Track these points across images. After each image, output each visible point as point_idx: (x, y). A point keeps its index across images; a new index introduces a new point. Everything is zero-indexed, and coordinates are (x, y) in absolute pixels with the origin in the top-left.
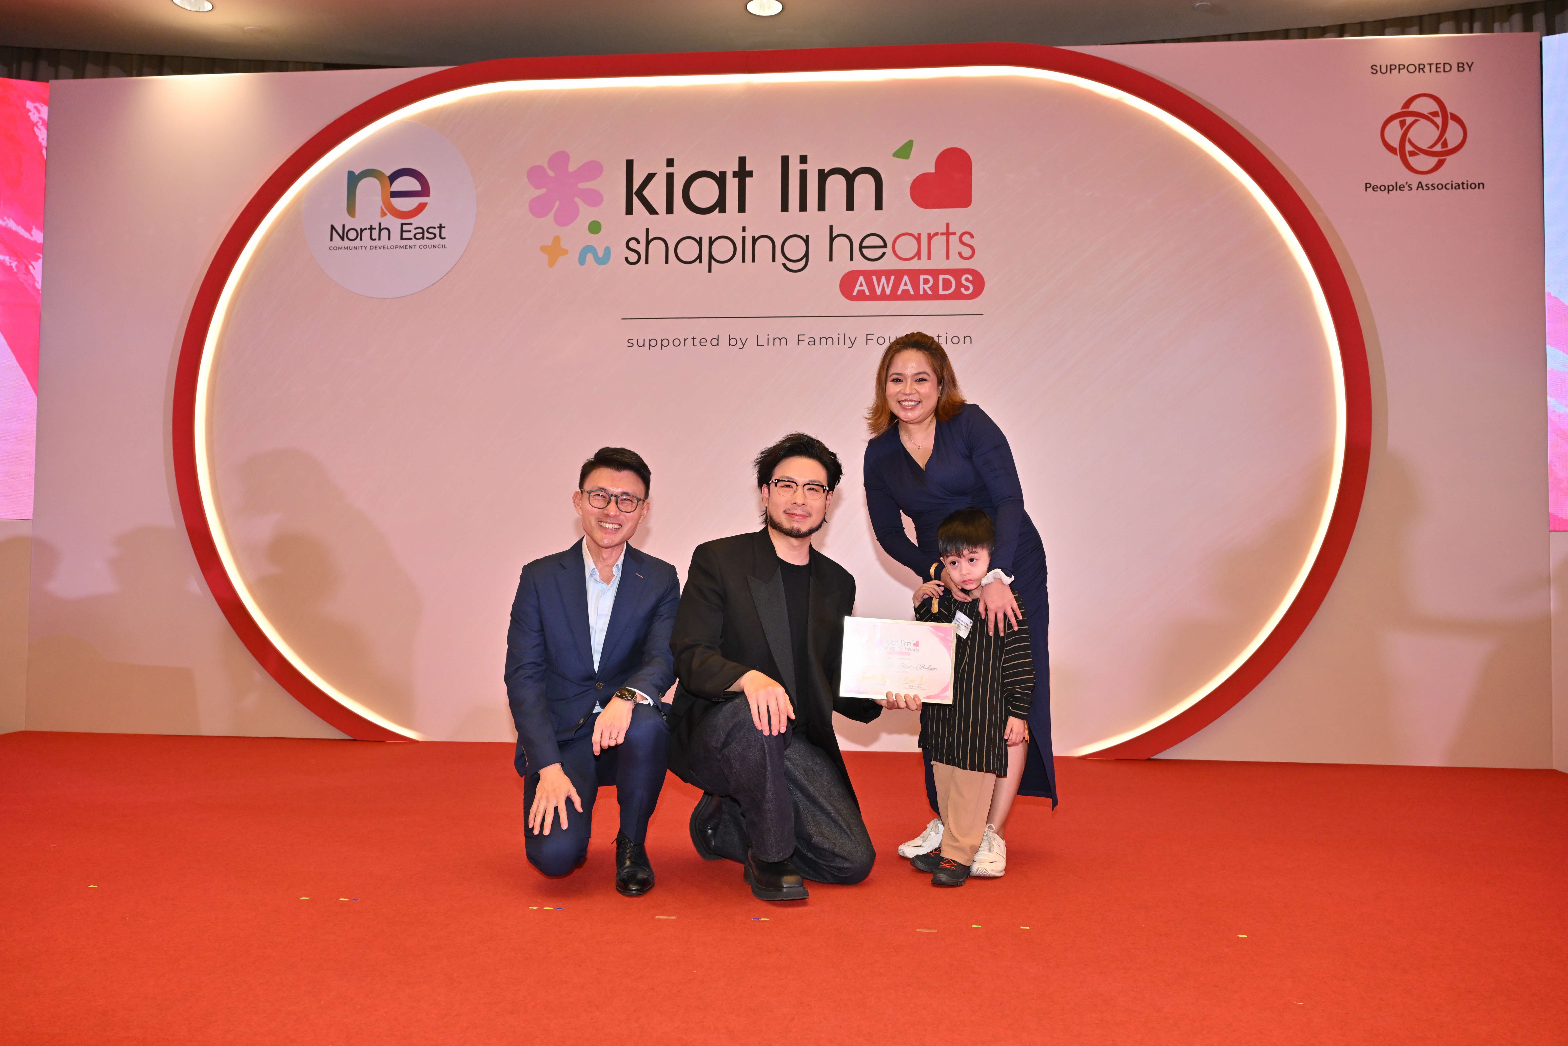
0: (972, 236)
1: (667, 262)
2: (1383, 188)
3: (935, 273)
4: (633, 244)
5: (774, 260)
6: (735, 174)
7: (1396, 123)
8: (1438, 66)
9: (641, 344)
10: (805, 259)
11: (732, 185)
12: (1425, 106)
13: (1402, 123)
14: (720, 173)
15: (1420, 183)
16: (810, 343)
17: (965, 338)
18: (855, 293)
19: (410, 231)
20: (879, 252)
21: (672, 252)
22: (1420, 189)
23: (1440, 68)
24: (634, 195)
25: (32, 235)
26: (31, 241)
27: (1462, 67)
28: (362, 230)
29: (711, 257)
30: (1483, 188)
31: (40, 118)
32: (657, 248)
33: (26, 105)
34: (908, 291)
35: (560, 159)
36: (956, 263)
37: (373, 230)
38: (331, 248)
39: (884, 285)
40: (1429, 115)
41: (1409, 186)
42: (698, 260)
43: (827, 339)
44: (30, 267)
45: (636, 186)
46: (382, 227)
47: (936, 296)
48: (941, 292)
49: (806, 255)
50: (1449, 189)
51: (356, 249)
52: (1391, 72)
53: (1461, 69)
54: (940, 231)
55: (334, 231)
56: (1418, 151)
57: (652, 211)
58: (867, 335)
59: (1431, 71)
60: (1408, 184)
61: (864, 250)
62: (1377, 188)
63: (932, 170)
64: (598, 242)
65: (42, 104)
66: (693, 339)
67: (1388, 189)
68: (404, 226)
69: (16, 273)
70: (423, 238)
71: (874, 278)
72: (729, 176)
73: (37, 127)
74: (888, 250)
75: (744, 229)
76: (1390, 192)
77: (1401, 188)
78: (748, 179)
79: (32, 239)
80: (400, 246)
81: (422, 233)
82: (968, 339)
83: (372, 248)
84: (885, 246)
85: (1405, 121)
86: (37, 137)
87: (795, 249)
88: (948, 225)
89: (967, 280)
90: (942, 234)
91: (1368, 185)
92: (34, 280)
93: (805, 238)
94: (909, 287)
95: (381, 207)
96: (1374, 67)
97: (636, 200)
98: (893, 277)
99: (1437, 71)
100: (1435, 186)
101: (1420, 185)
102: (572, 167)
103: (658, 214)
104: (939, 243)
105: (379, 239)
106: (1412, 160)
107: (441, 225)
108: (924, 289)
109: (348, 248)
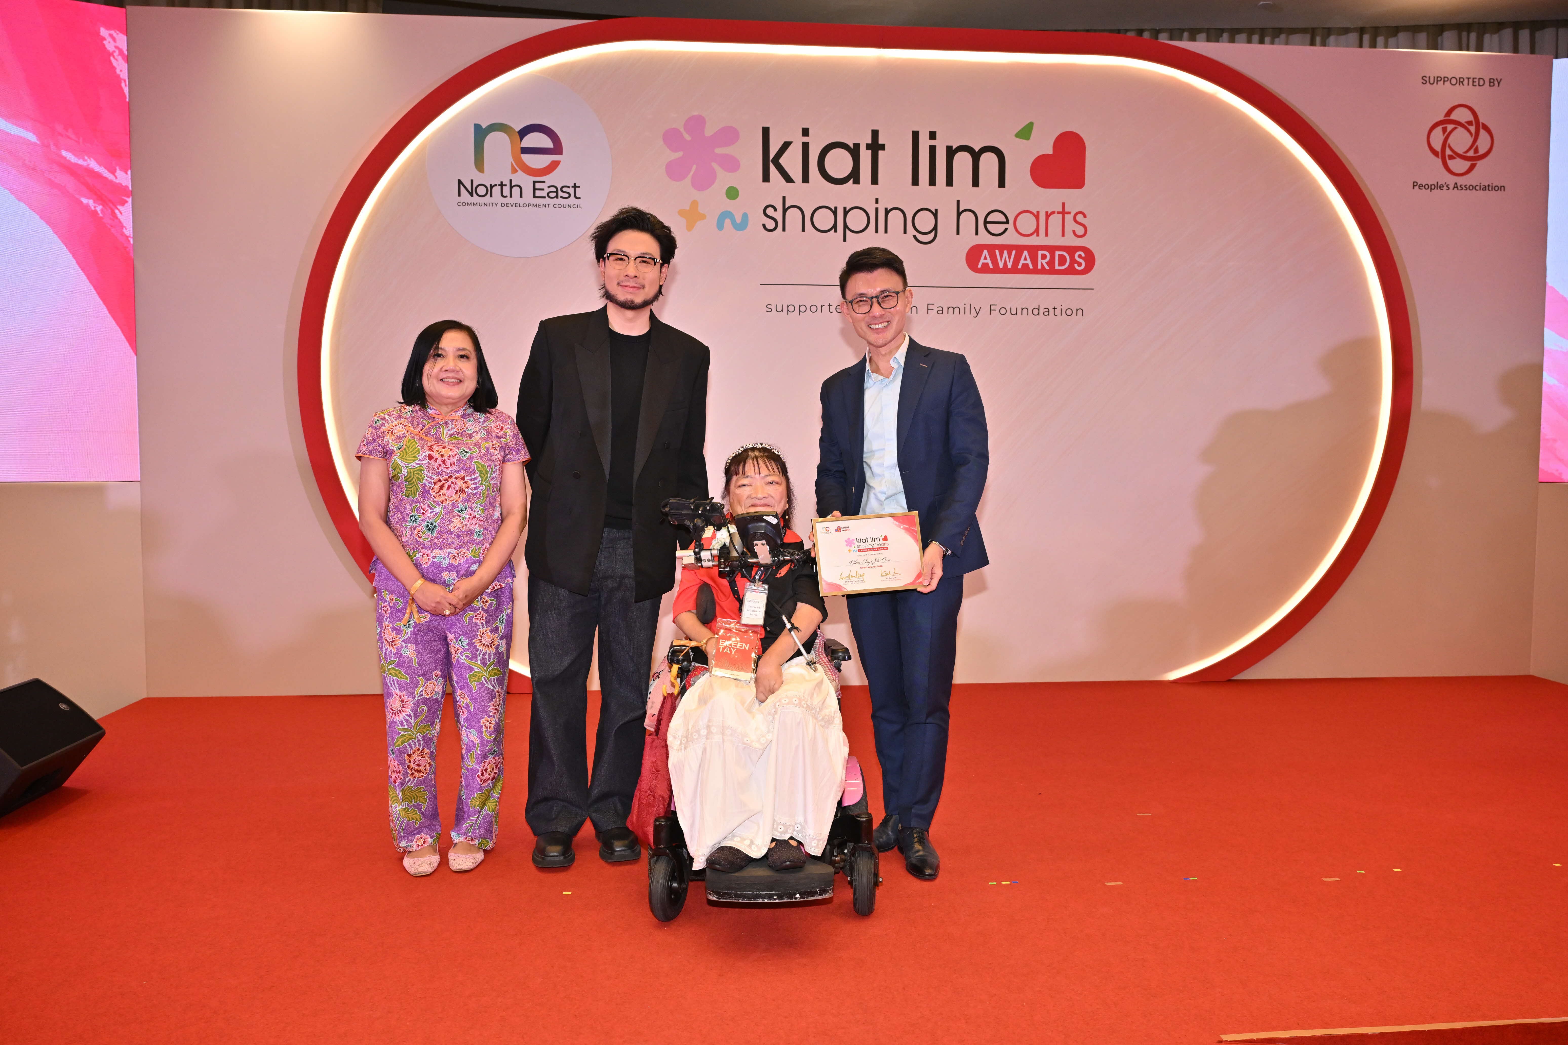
0: (1085, 216)
1: (803, 230)
2: (1427, 187)
3: (1052, 249)
4: (770, 211)
5: (905, 232)
6: (868, 147)
7: (1439, 129)
8: (1475, 80)
9: (779, 309)
10: (934, 231)
11: (865, 156)
12: (1462, 115)
13: (1444, 130)
14: (854, 144)
15: (1456, 183)
16: (939, 312)
17: (1077, 310)
18: (980, 266)
19: (543, 189)
20: (1001, 228)
21: (808, 221)
22: (1456, 189)
23: (1475, 82)
24: (771, 163)
25: (116, 178)
26: (115, 183)
27: (1493, 82)
28: (492, 187)
29: (846, 227)
30: (1504, 190)
31: (116, 47)
32: (793, 216)
33: (100, 32)
34: (1027, 264)
35: (696, 123)
36: (1070, 241)
37: (504, 187)
38: (459, 204)
39: (1005, 259)
40: (1466, 124)
41: (1447, 186)
42: (833, 229)
43: (954, 309)
44: (117, 212)
45: (772, 154)
46: (513, 185)
47: (1052, 271)
48: (1057, 267)
49: (935, 228)
50: (1477, 190)
51: (487, 205)
52: (1437, 84)
53: (1492, 84)
54: (1057, 210)
55: (461, 186)
56: (1456, 155)
57: (788, 179)
58: (991, 305)
59: (1468, 85)
60: (1446, 184)
61: (988, 226)
62: (1422, 186)
63: (1051, 152)
64: (736, 208)
65: (118, 32)
66: (830, 305)
67: (1431, 187)
68: (536, 184)
69: (101, 218)
70: (557, 197)
71: (997, 252)
72: (863, 148)
73: (114, 57)
74: (1010, 226)
75: (877, 201)
76: (1432, 190)
77: (1441, 187)
78: (880, 152)
79: (117, 181)
80: (533, 205)
81: (556, 192)
82: (1080, 312)
83: (503, 205)
84: (1007, 222)
85: (1446, 127)
86: (114, 68)
87: (925, 222)
88: (1063, 204)
89: (1080, 256)
90: (1059, 213)
91: (1415, 184)
92: (122, 226)
93: (934, 212)
94: (1029, 262)
95: (512, 162)
96: (1424, 78)
97: (772, 168)
98: (1014, 252)
99: (1473, 85)
100: (1467, 187)
101: (1456, 186)
102: (709, 131)
103: (793, 182)
104: (1055, 220)
105: (511, 196)
106: (1450, 163)
107: (575, 184)
108: (1042, 264)
109: (478, 204)
